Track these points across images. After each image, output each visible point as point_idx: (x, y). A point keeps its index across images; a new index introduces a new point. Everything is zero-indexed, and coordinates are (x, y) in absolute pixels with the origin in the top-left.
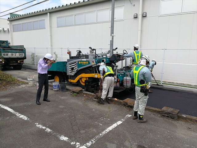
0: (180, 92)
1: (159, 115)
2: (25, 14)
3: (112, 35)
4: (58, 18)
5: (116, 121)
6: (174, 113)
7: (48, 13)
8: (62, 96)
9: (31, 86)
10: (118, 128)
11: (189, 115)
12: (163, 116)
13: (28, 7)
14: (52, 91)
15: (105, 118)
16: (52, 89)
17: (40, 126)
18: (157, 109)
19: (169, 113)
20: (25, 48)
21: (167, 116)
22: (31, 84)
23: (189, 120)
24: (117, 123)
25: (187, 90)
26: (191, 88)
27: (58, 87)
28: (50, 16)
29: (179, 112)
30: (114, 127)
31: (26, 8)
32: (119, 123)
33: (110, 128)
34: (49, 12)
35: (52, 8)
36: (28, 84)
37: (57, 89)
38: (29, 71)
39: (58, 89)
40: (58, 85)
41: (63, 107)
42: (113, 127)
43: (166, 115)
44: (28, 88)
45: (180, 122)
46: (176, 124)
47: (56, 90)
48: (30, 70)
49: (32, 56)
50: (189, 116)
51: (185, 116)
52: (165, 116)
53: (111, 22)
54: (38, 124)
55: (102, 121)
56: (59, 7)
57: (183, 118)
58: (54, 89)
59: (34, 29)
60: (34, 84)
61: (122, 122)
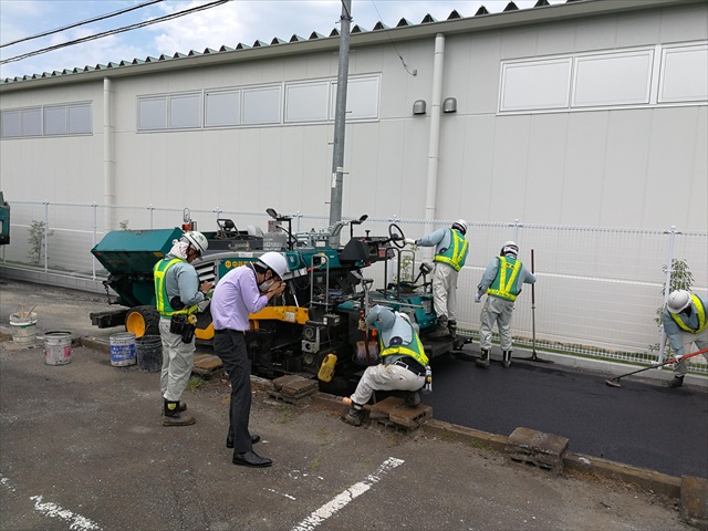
0: (570, 374)
1: (501, 459)
2: (16, 79)
3: (339, 169)
4: (140, 98)
5: (346, 484)
6: (551, 448)
7: (106, 81)
8: (143, 390)
9: (24, 350)
10: (356, 508)
11: (602, 456)
12: (513, 460)
13: (30, 55)
14: (107, 367)
15: (308, 471)
16: (107, 363)
17: (52, 509)
18: (494, 437)
19: (534, 451)
20: (6, 204)
21: (527, 463)
22: (23, 340)
23: (601, 474)
24: (352, 489)
25: (592, 367)
26: (607, 359)
27: (133, 352)
28: (112, 92)
29: (567, 445)
30: (341, 507)
31: (21, 57)
32: (360, 489)
33: (326, 511)
34: (109, 78)
35: (122, 63)
36: (11, 339)
37: (126, 362)
38: (17, 291)
39: (132, 362)
40: (132, 346)
41: (145, 430)
42: (338, 507)
43: (525, 458)
44: (11, 358)
45: (570, 482)
46: (558, 490)
47: (120, 363)
48: (22, 286)
49: (32, 232)
50: (601, 462)
51: (587, 461)
52: (520, 461)
53: (336, 124)
54: (43, 501)
55: (295, 485)
56: (148, 59)
57: (582, 468)
58: (115, 360)
59: (46, 135)
60: (36, 341)
61: (368, 487)
